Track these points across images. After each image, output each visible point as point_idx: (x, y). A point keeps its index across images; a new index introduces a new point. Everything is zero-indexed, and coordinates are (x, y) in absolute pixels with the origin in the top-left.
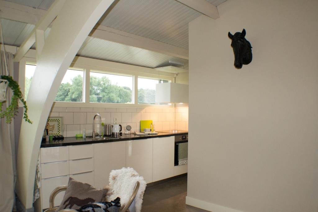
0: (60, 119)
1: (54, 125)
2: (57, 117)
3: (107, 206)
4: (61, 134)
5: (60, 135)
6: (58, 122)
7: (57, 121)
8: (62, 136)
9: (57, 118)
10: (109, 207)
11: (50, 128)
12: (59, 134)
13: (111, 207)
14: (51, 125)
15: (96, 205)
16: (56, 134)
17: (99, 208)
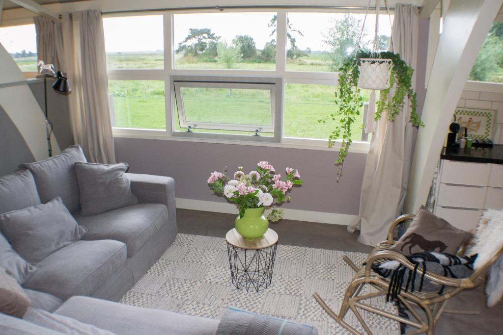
0: (492, 113)
1: (480, 122)
2: (487, 110)
3: (451, 262)
4: (489, 137)
5: (487, 139)
6: (489, 117)
7: (487, 115)
8: (491, 142)
9: (487, 112)
10: (454, 265)
11: (472, 127)
12: (488, 137)
13: (457, 266)
14: (474, 121)
15: (434, 257)
16: (482, 136)
17: (435, 263)
